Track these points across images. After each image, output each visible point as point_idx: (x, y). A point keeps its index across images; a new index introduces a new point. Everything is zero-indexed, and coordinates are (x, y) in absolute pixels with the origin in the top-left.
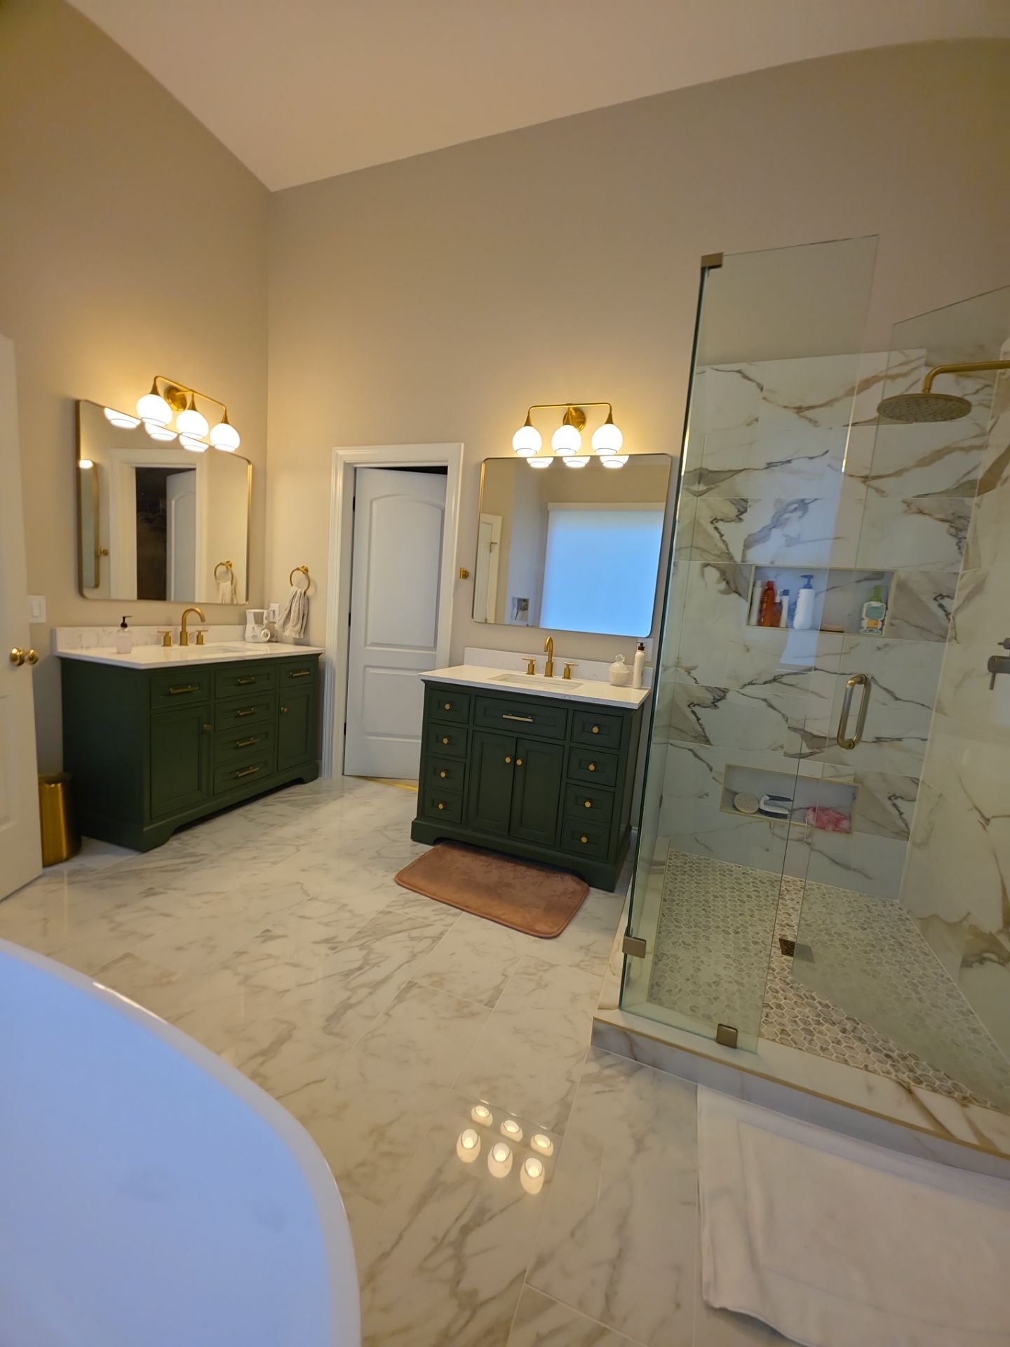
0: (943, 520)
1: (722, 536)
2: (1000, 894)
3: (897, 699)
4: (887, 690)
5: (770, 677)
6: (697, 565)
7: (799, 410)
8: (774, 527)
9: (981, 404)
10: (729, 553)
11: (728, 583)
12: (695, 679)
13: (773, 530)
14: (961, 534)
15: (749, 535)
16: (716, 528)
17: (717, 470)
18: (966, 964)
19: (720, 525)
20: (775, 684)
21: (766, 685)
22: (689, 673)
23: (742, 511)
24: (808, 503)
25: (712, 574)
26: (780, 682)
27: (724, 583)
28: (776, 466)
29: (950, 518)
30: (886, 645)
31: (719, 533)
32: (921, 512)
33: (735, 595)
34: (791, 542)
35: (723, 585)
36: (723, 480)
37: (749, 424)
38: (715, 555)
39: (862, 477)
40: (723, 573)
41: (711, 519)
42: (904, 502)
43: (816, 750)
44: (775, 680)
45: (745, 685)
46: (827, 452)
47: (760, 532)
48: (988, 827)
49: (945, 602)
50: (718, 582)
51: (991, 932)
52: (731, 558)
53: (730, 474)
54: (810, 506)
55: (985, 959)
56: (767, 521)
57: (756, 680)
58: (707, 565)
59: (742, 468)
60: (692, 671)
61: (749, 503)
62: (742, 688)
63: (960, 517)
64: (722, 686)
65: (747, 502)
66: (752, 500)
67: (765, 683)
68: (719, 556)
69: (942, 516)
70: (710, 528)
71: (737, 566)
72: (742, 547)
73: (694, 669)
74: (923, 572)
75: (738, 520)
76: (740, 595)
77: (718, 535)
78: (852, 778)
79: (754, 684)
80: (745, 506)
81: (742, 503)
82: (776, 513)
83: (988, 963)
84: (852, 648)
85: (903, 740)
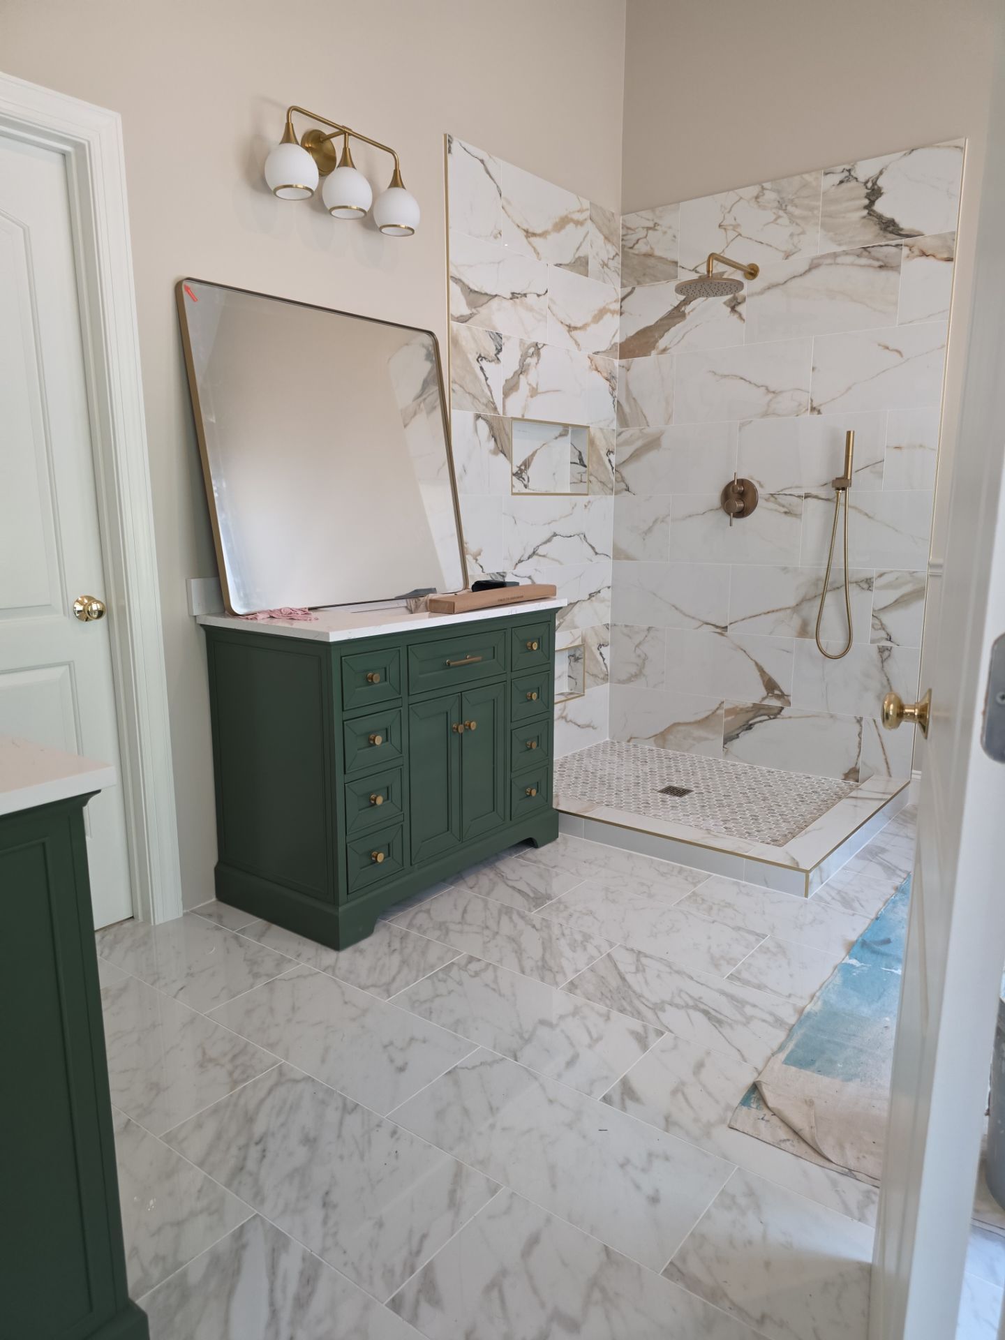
0: (607, 380)
1: (486, 379)
2: (757, 674)
3: (596, 553)
4: (591, 545)
5: (530, 551)
6: (470, 415)
7: (529, 234)
8: (521, 373)
9: (616, 271)
10: (494, 403)
11: (495, 440)
12: (481, 567)
13: (521, 376)
14: (616, 393)
15: (506, 381)
16: (481, 368)
17: (476, 290)
18: (728, 739)
19: (484, 363)
20: (535, 557)
21: (530, 559)
22: (477, 560)
23: (499, 351)
24: (539, 349)
25: (483, 426)
26: (537, 555)
27: (493, 439)
28: (517, 298)
29: (609, 378)
30: (589, 502)
31: (485, 375)
32: (597, 369)
33: (501, 456)
34: (534, 392)
35: (492, 444)
36: (482, 306)
37: (496, 237)
38: (483, 404)
39: (567, 325)
40: (491, 428)
41: (477, 357)
42: (589, 357)
43: (561, 620)
44: (534, 553)
45: (517, 564)
46: (547, 292)
47: (512, 378)
48: (726, 634)
49: (612, 457)
50: (489, 440)
51: (754, 704)
52: (495, 409)
53: (487, 298)
54: (542, 351)
55: (751, 725)
56: (516, 367)
57: (522, 556)
58: (478, 417)
59: (494, 294)
60: (478, 558)
61: (504, 340)
62: (515, 569)
63: (613, 377)
64: (500, 571)
65: (501, 338)
66: (505, 337)
67: (529, 558)
68: (486, 405)
69: (605, 375)
70: (476, 366)
71: (500, 419)
72: (502, 396)
73: (480, 554)
74: (601, 429)
75: (496, 361)
76: (505, 455)
77: (483, 378)
78: (580, 638)
79: (522, 561)
80: (500, 342)
81: (499, 338)
82: (522, 356)
83: (756, 725)
84: (573, 508)
85: (601, 591)
